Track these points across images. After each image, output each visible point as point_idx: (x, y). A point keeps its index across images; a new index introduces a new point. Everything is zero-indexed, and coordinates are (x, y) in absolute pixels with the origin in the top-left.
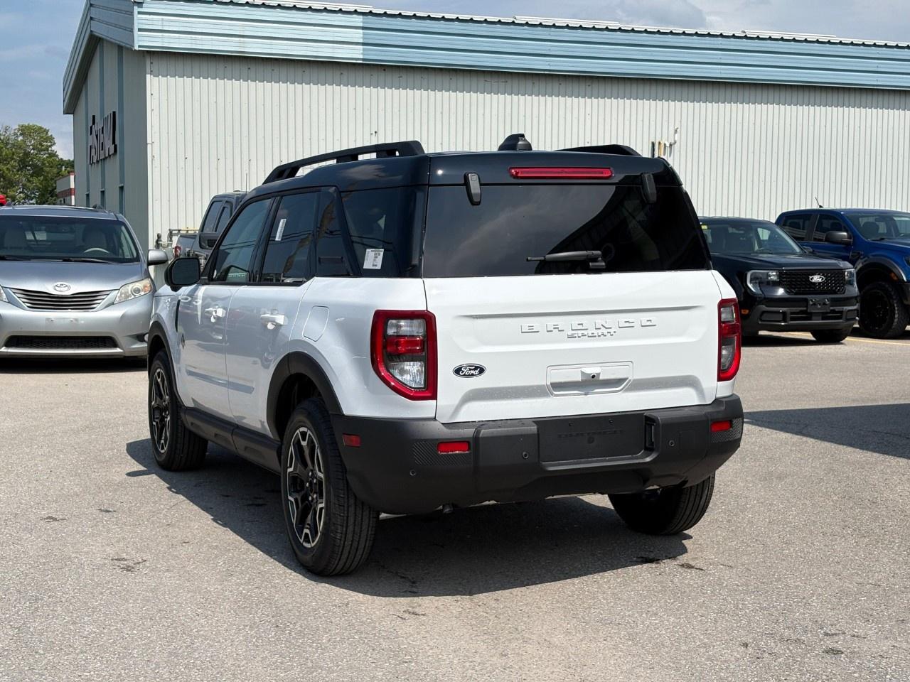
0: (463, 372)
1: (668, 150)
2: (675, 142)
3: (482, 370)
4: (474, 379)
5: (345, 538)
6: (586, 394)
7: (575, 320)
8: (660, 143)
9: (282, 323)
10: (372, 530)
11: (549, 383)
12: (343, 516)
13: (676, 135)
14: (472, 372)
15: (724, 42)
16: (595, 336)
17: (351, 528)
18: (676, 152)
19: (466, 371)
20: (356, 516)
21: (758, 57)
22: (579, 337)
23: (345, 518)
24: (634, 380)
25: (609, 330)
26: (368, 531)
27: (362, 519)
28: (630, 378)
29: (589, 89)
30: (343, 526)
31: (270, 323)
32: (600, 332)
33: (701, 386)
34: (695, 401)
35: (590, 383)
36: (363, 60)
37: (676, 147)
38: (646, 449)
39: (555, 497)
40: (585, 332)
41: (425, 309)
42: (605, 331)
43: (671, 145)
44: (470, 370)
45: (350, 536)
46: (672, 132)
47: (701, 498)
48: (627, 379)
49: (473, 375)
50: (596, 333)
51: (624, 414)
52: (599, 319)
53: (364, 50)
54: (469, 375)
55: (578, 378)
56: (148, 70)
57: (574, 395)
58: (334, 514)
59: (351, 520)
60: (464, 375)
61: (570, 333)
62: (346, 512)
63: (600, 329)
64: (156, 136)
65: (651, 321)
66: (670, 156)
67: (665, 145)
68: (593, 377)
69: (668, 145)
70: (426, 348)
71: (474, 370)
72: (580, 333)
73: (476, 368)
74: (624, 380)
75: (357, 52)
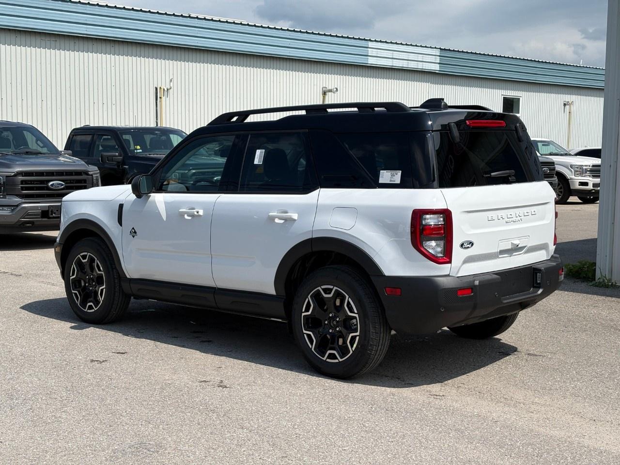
0: (464, 246)
1: (166, 93)
2: (171, 88)
3: (472, 244)
4: (469, 249)
6: (510, 256)
8: (160, 88)
9: (296, 219)
11: (499, 251)
13: (172, 83)
14: (468, 245)
15: (199, 23)
16: (516, 222)
18: (171, 96)
19: (466, 245)
21: (223, 34)
22: (510, 222)
24: (529, 247)
25: (521, 218)
29: (113, 49)
30: (376, 346)
31: (276, 219)
33: (549, 249)
37: (171, 91)
38: (534, 287)
40: (512, 219)
41: (446, 208)
43: (168, 90)
46: (168, 81)
49: (468, 247)
50: (516, 219)
51: (522, 267)
55: (510, 247)
57: (506, 257)
58: (372, 338)
60: (465, 248)
63: (517, 217)
66: (167, 97)
67: (164, 89)
68: (518, 245)
69: (166, 90)
70: (445, 232)
72: (510, 220)
73: (470, 243)
74: (525, 247)
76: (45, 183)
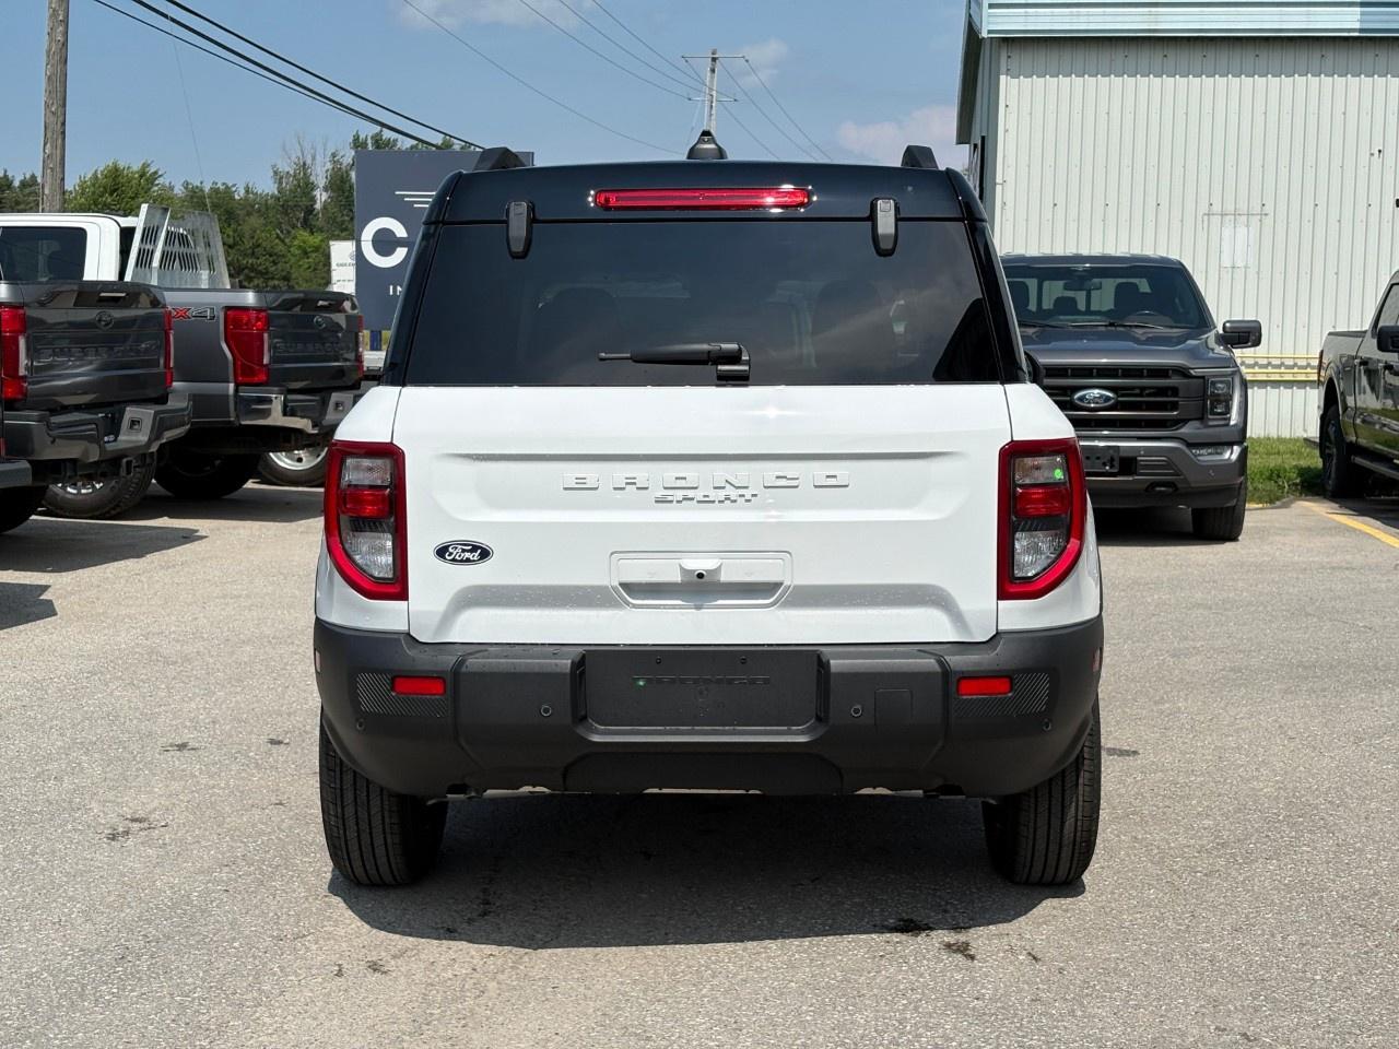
0: (451, 554)
3: (485, 554)
4: (470, 567)
5: (344, 825)
6: (698, 608)
7: (671, 471)
10: (391, 817)
11: (616, 584)
12: (335, 788)
14: (467, 555)
16: (714, 502)
17: (350, 811)
19: (456, 553)
20: (355, 790)
22: (678, 502)
23: (338, 791)
24: (795, 587)
25: (741, 492)
26: (383, 817)
27: (368, 796)
28: (787, 583)
32: (721, 494)
33: (958, 608)
34: (948, 634)
35: (700, 588)
36: (1361, 30)
38: (818, 718)
39: (665, 791)
40: (690, 494)
41: (389, 440)
42: (733, 494)
44: (464, 551)
45: (351, 823)
47: (1063, 823)
48: (782, 584)
49: (468, 560)
50: (713, 495)
51: (772, 648)
52: (721, 471)
53: (1362, 14)
54: (462, 561)
55: (677, 578)
56: (1003, 68)
57: (674, 607)
59: (349, 796)
60: (454, 560)
61: (660, 493)
62: (338, 781)
63: (724, 488)
64: (1011, 172)
65: (835, 477)
68: (700, 576)
70: (393, 509)
71: (471, 551)
72: (679, 494)
73: (475, 548)
74: (777, 585)
75: (1349, 18)
76: (1069, 393)
